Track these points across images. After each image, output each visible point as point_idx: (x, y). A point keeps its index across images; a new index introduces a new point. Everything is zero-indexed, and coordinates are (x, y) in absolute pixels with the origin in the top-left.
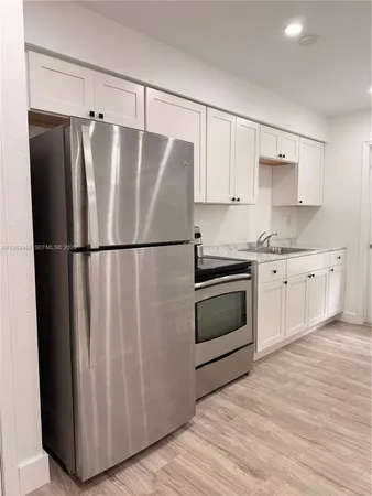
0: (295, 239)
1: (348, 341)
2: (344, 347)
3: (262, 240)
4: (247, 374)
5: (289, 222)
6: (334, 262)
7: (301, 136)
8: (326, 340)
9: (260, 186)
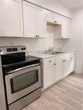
0: (62, 48)
1: (76, 81)
2: (74, 83)
3: (50, 49)
4: (39, 97)
5: (60, 44)
6: (72, 56)
7: (62, 16)
8: (69, 80)
9: (47, 32)
